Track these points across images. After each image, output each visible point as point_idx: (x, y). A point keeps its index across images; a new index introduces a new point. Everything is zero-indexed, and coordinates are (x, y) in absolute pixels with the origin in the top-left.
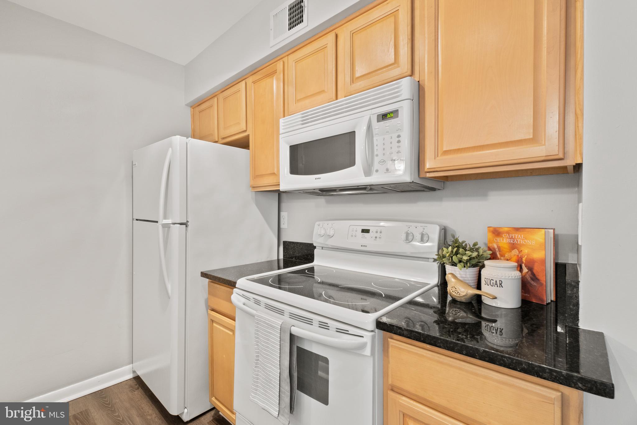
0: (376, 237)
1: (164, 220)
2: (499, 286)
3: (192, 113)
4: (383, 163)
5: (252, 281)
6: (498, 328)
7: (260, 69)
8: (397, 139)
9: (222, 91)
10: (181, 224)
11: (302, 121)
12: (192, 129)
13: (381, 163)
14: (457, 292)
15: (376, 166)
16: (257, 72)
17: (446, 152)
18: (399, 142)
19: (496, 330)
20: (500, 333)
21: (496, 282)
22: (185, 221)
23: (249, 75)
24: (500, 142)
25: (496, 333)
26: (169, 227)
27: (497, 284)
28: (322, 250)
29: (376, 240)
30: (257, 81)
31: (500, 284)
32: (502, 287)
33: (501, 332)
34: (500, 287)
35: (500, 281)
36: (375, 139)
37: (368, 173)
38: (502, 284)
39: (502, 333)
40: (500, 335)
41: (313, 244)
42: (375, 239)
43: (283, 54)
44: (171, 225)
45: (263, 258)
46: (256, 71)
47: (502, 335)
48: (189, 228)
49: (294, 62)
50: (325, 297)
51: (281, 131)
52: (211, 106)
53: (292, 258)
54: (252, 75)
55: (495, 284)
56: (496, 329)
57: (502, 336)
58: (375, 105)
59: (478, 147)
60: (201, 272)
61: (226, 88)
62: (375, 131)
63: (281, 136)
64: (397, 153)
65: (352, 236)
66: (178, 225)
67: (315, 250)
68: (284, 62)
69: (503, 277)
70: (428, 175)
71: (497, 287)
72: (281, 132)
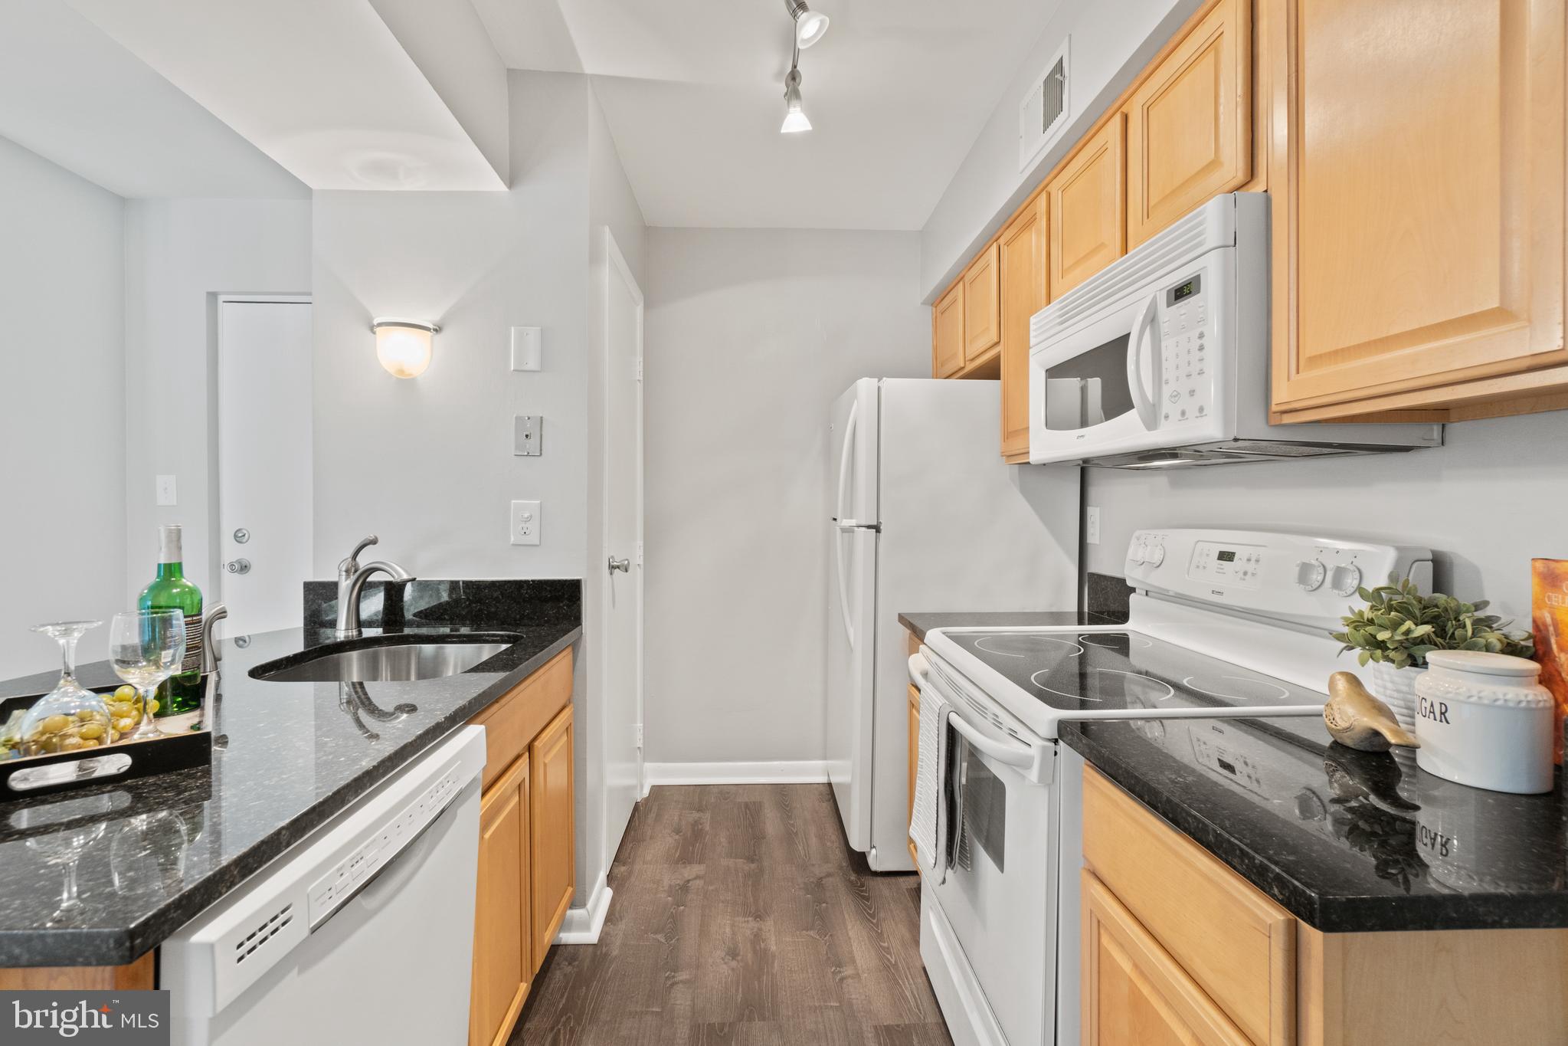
0: (1245, 573)
1: (844, 520)
2: (1438, 718)
3: (934, 316)
4: (1177, 398)
5: (949, 637)
6: (1436, 834)
7: (1016, 214)
8: (1199, 342)
9: (968, 268)
10: (869, 527)
11: (1061, 316)
12: (933, 345)
13: (1173, 400)
14: (1331, 718)
15: (1166, 407)
16: (1014, 221)
17: (1316, 360)
18: (1201, 348)
19: (1431, 839)
20: (1442, 849)
21: (1432, 705)
22: (875, 523)
23: (1002, 230)
24: (1422, 326)
25: (1433, 845)
26: (853, 532)
27: (1433, 713)
28: (1146, 598)
29: (1244, 579)
30: (1010, 241)
31: (1442, 713)
32: (1448, 722)
33: (1443, 845)
34: (1441, 721)
35: (1441, 704)
36: (1163, 344)
37: (1151, 421)
38: (1446, 714)
39: (1447, 851)
40: (1441, 854)
41: (1125, 580)
42: (1243, 576)
43: (1045, 177)
44: (856, 529)
45: (1041, 604)
46: (1010, 221)
47: (1446, 855)
48: (882, 535)
49: (1060, 192)
50: (1035, 682)
51: (1033, 341)
52: (955, 301)
53: (1102, 613)
54: (1008, 227)
55: (1430, 712)
56: (1433, 835)
57: (1446, 858)
58: (1169, 266)
59: (1375, 342)
60: (899, 614)
61: (973, 262)
62: (1164, 327)
63: (1032, 352)
64: (1199, 374)
65: (1198, 567)
66: (864, 529)
67: (1133, 597)
68: (1049, 195)
69: (1450, 695)
70: (1288, 419)
71: (1435, 719)
72: (1032, 344)
